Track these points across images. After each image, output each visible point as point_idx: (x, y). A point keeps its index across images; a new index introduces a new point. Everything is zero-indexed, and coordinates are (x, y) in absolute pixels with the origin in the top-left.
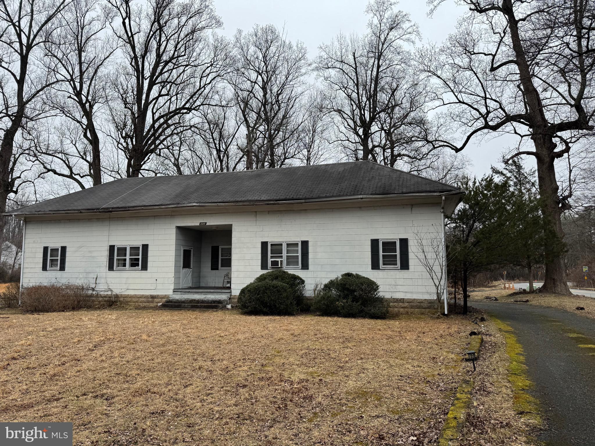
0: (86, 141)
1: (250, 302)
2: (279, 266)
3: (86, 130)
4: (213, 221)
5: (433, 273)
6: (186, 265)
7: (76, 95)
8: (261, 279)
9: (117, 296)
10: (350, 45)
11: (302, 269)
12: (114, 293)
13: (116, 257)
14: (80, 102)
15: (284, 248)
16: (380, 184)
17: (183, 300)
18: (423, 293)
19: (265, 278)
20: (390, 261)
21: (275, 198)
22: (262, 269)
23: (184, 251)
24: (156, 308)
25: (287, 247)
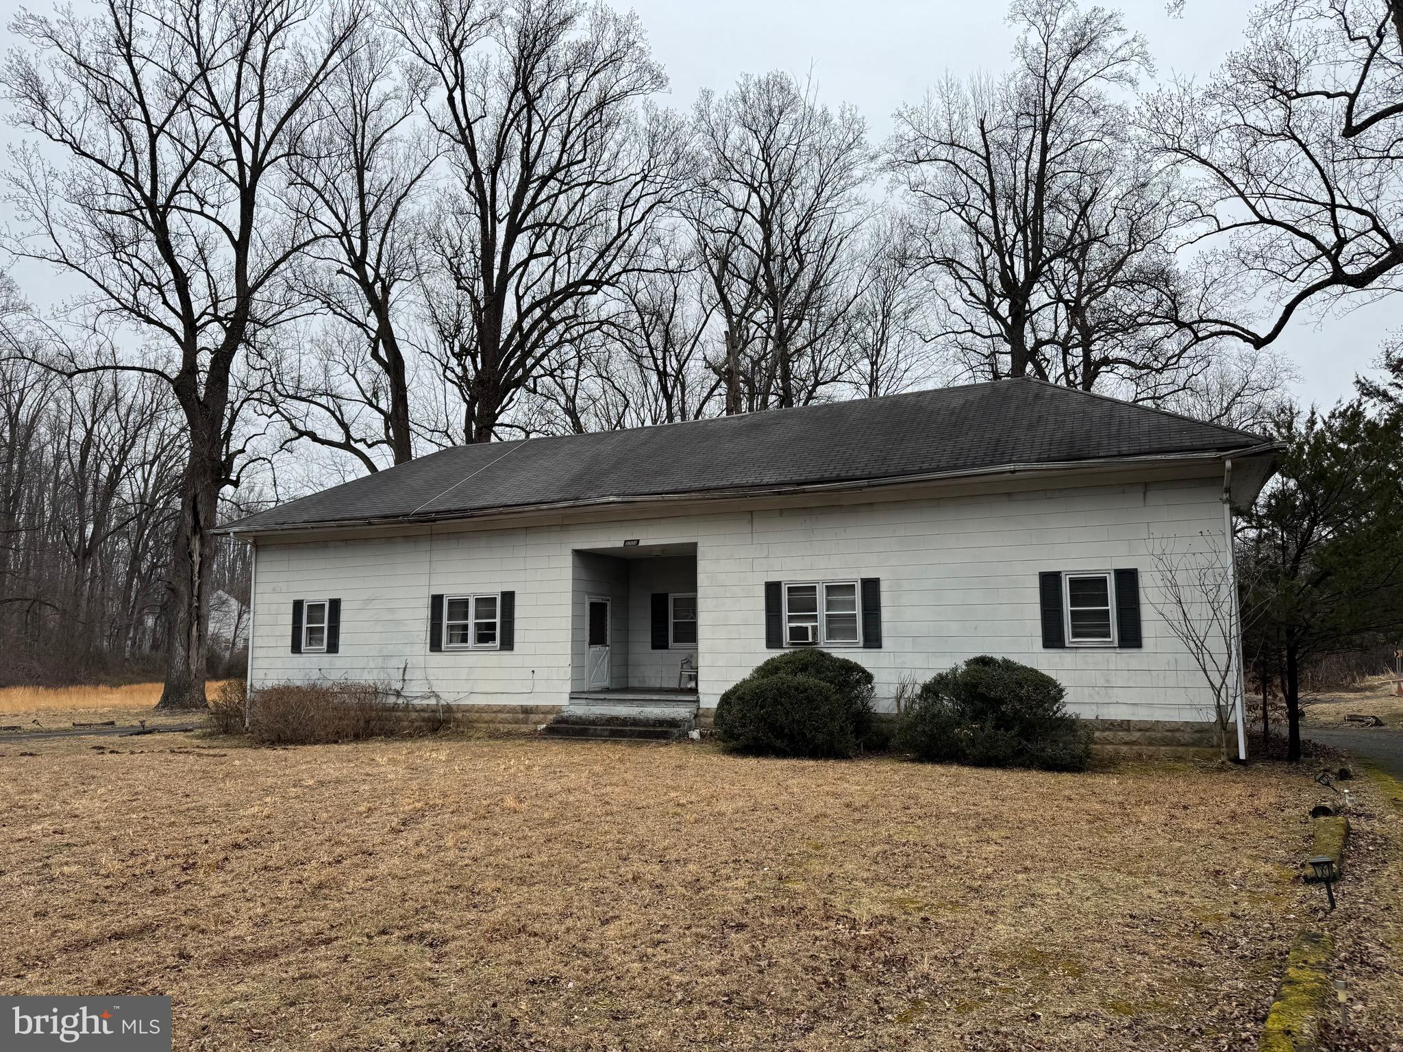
0: (377, 367)
1: (744, 726)
2: (810, 640)
3: (376, 341)
4: (654, 537)
5: (1207, 657)
6: (597, 637)
7: (353, 267)
8: (767, 670)
9: (448, 709)
10: (972, 102)
11: (865, 647)
12: (443, 702)
13: (445, 622)
14: (363, 281)
15: (821, 597)
16: (1059, 435)
17: (592, 717)
18: (1180, 707)
19: (777, 669)
20: (1090, 626)
21: (796, 478)
22: (768, 647)
23: (592, 605)
24: (533, 736)
25: (828, 595)
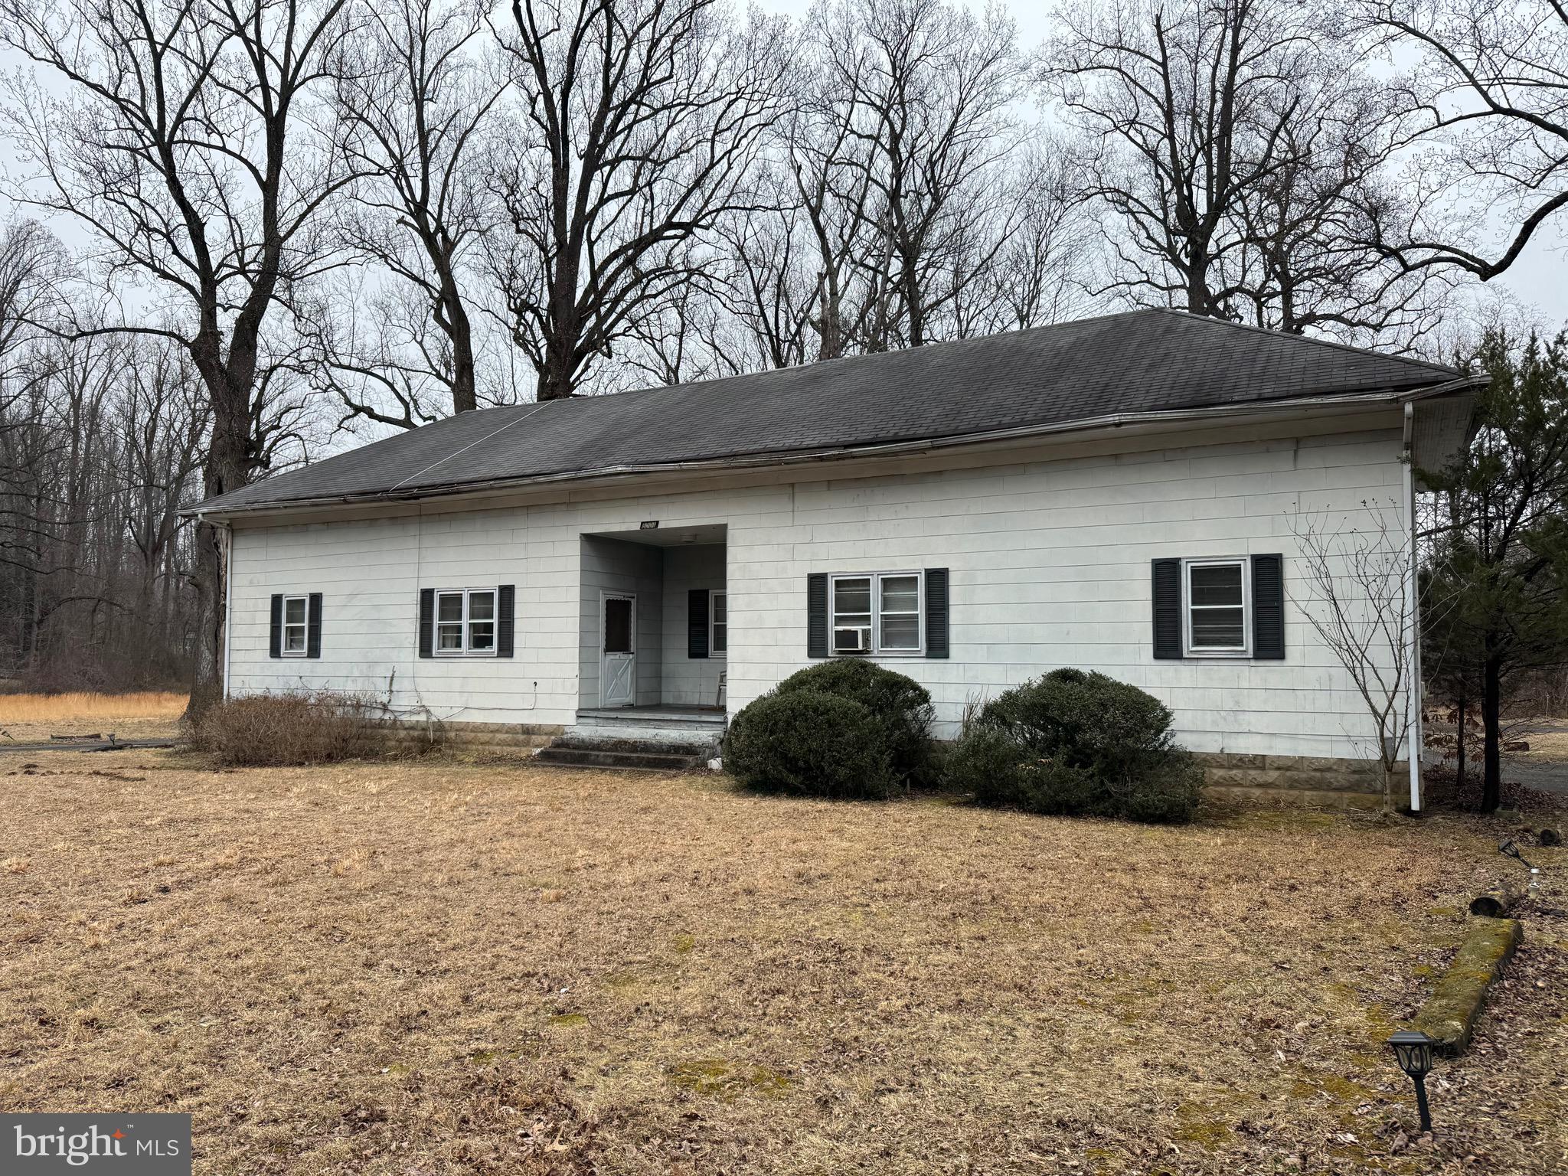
0: (440, 331)
2: (860, 647)
3: (439, 302)
4: (674, 518)
5: (1369, 672)
6: (617, 640)
7: (411, 214)
8: (798, 682)
9: (440, 726)
11: (928, 656)
12: (433, 719)
13: (436, 622)
14: (423, 231)
15: (875, 592)
16: (1186, 375)
18: (1331, 738)
19: (803, 684)
21: (844, 439)
22: (810, 656)
23: (608, 602)
25: (885, 589)
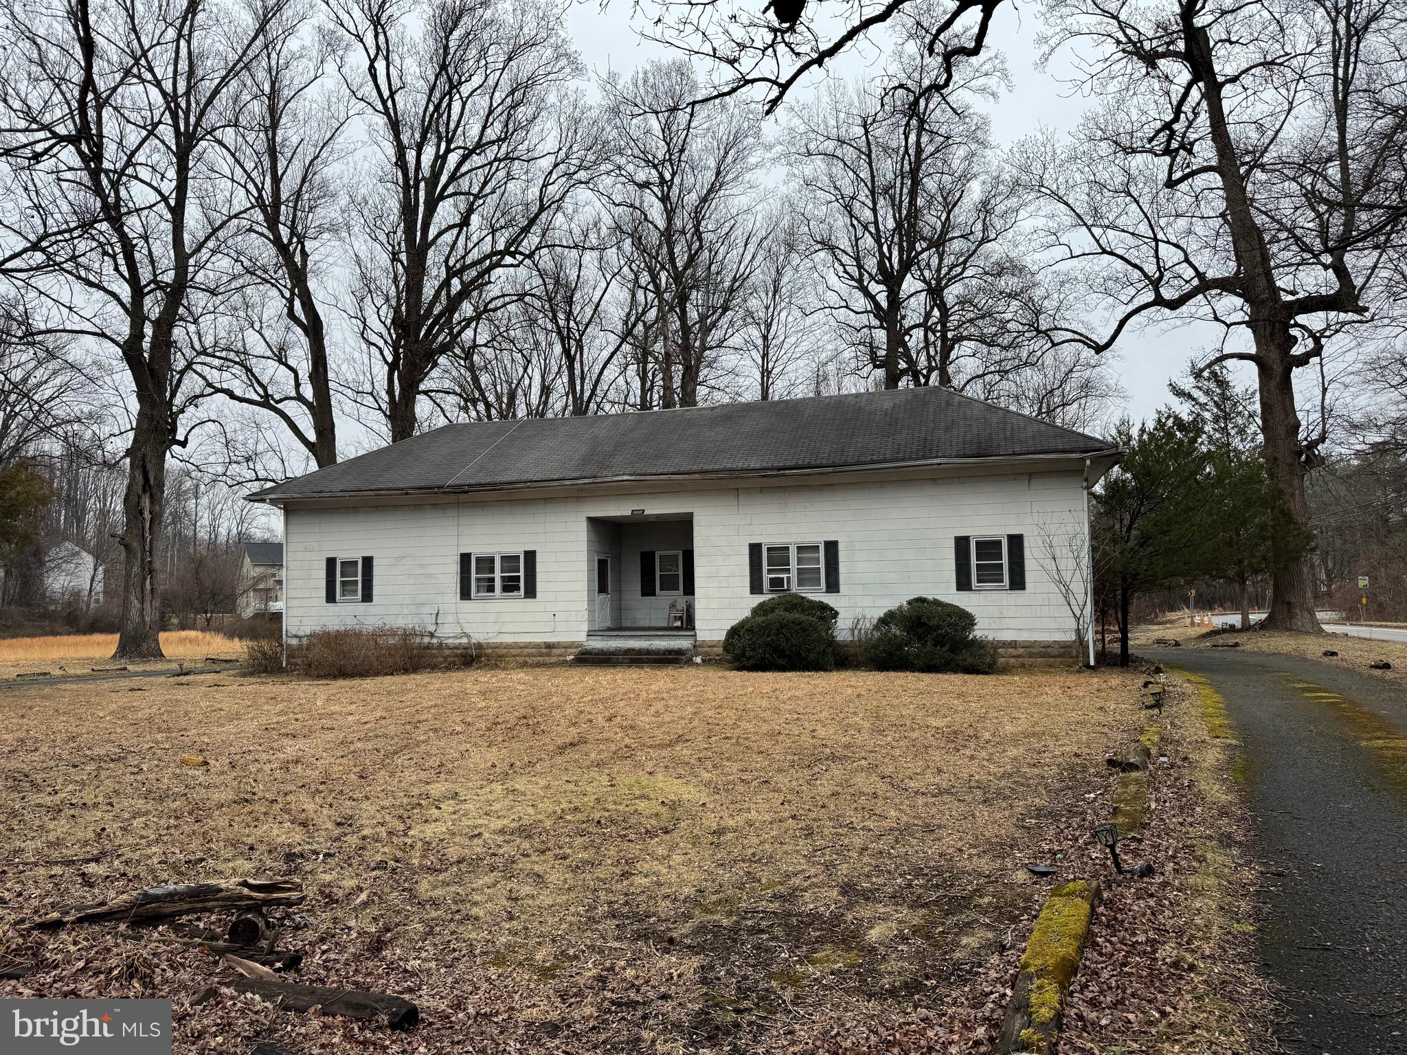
0: (292, 327)
1: (754, 650)
2: (786, 587)
3: (290, 300)
4: (656, 508)
7: (266, 225)
8: (762, 610)
9: (479, 646)
11: (827, 592)
12: (473, 641)
13: (474, 575)
14: (277, 241)
15: (793, 555)
16: (969, 436)
17: (612, 649)
18: (1050, 630)
20: (990, 574)
21: (780, 464)
23: (599, 561)
25: (798, 553)
